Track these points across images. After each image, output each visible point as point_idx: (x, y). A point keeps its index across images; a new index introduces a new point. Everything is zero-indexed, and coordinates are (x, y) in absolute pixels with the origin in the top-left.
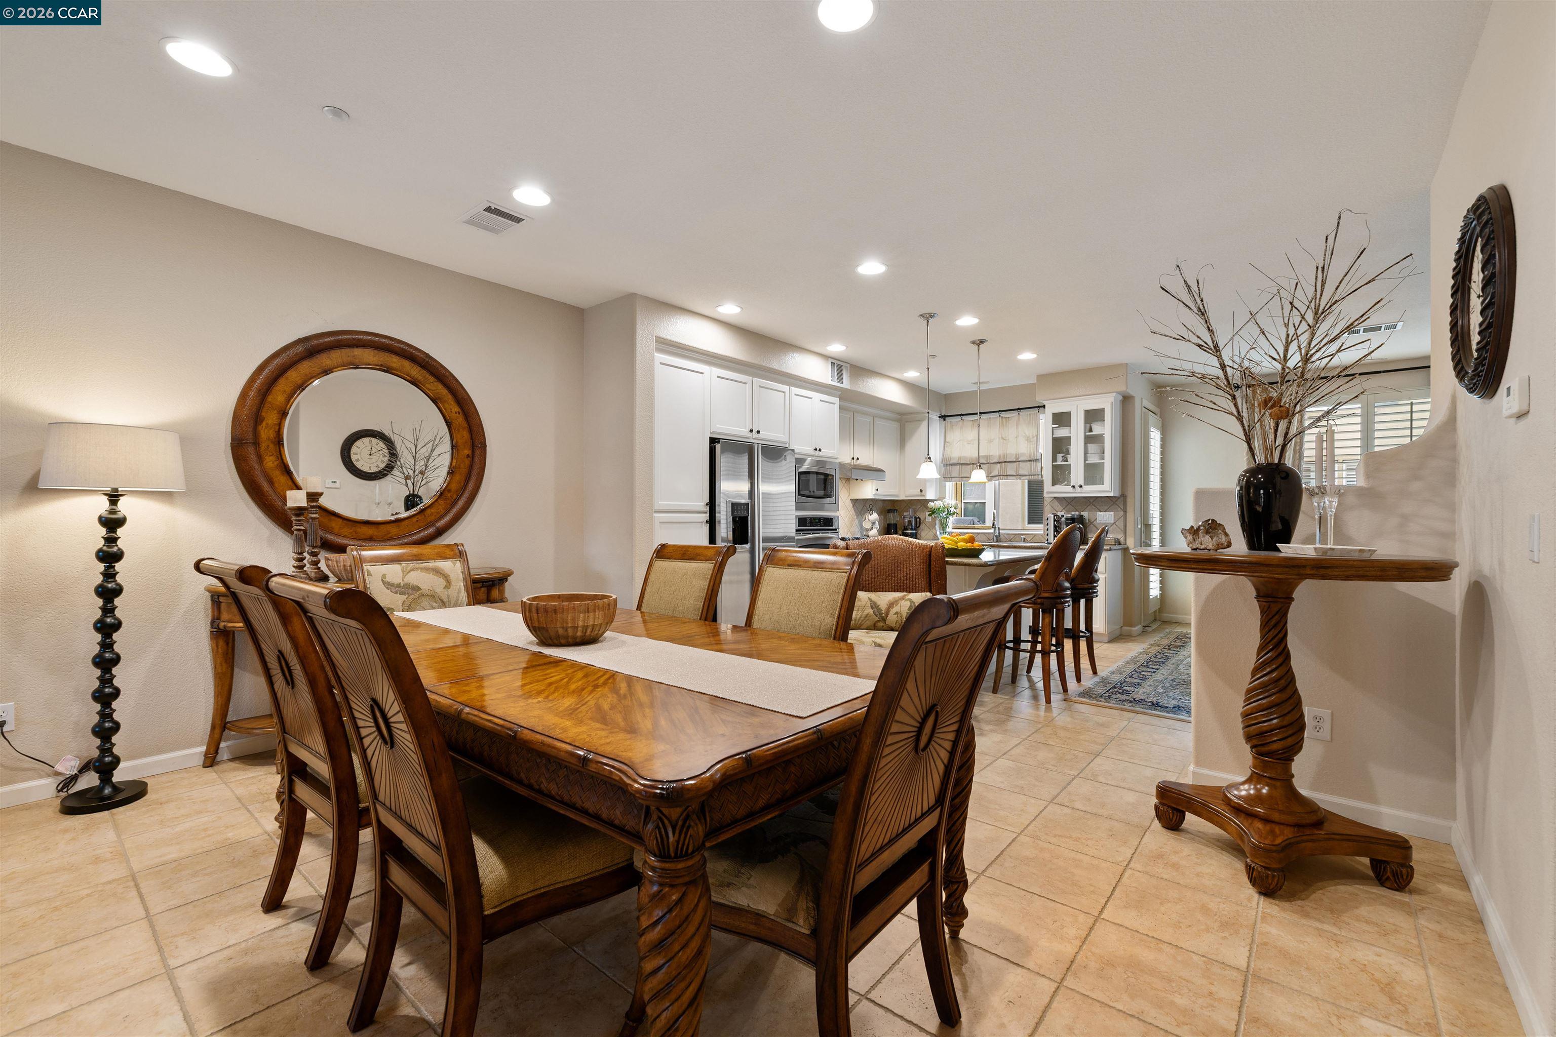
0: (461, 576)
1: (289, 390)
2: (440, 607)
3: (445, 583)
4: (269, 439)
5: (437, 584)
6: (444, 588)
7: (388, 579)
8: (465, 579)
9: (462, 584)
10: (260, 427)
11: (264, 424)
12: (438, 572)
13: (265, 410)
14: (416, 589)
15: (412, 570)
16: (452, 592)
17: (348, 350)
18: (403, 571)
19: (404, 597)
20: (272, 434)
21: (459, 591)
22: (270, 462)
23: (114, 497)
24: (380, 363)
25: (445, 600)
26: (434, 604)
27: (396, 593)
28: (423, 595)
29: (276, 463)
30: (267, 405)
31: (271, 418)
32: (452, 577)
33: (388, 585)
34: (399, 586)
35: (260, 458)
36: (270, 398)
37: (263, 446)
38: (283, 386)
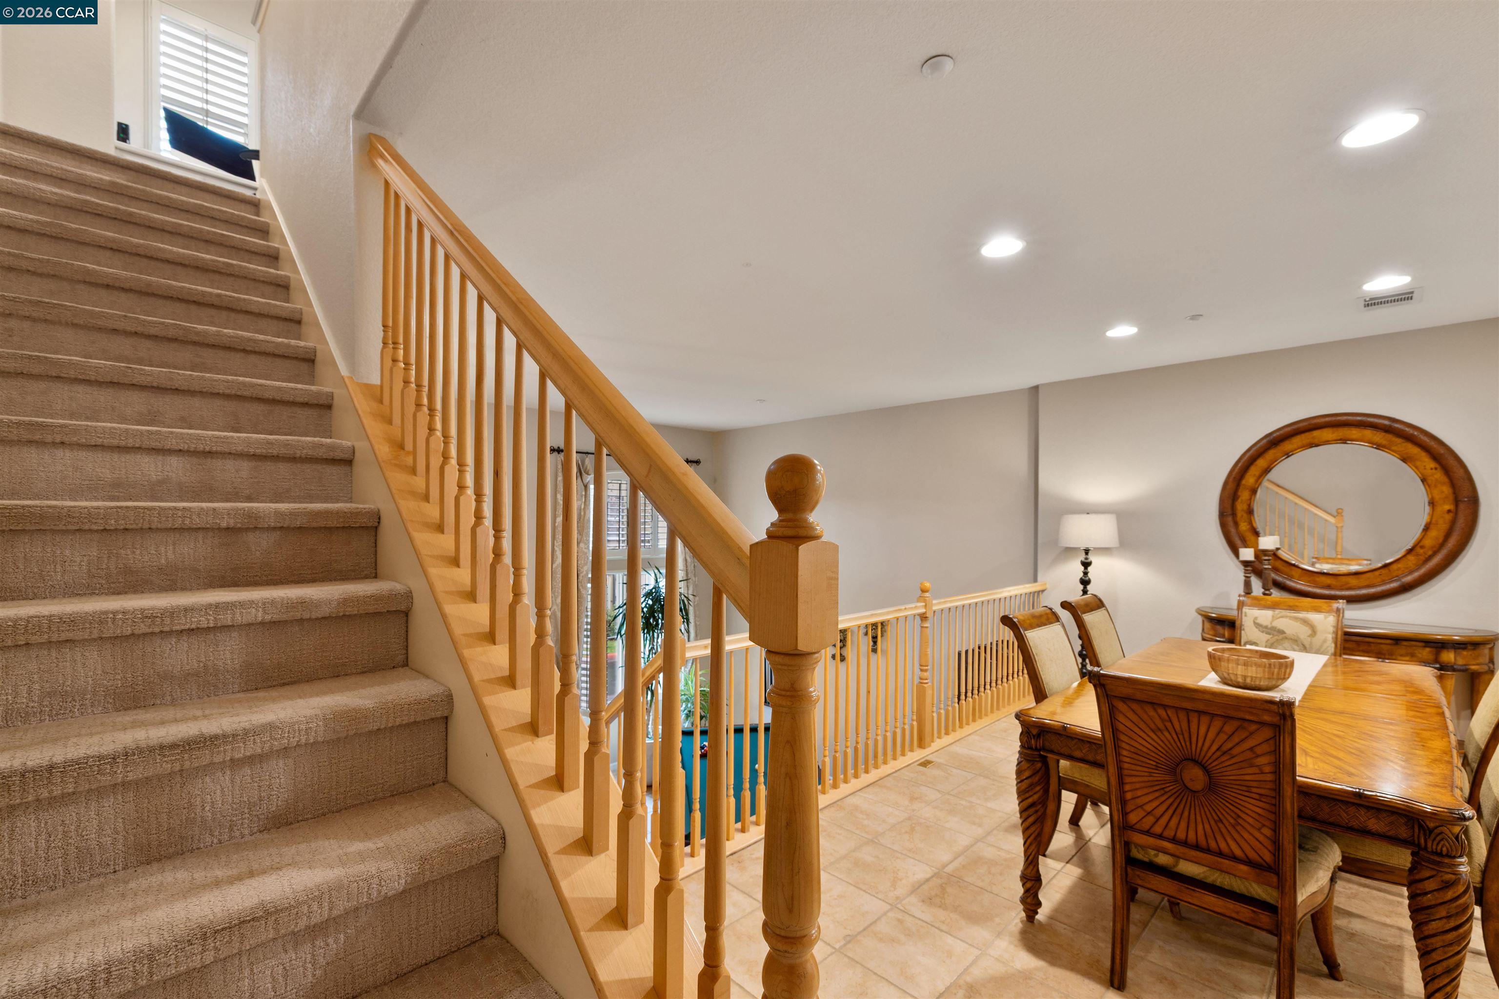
0: (1331, 629)
1: (1257, 474)
2: (1300, 651)
3: (1310, 632)
4: (1243, 510)
5: (1303, 632)
6: (1309, 636)
7: (1258, 621)
8: (1336, 633)
9: (1330, 637)
10: (1237, 503)
11: (1239, 500)
12: (1305, 622)
13: (1240, 490)
14: (1282, 632)
15: (1282, 617)
16: (1317, 641)
17: (1307, 434)
18: (1273, 617)
19: (1269, 637)
20: (1245, 507)
21: (1325, 641)
22: (1244, 527)
23: (1087, 552)
24: (1339, 438)
25: (1308, 646)
26: (1296, 647)
27: (1263, 632)
28: (1286, 638)
29: (1248, 527)
30: (1241, 487)
31: (1244, 495)
32: (1319, 628)
33: (1257, 625)
34: (1266, 627)
35: (1236, 524)
36: (1244, 482)
37: (1239, 514)
38: (1254, 471)
